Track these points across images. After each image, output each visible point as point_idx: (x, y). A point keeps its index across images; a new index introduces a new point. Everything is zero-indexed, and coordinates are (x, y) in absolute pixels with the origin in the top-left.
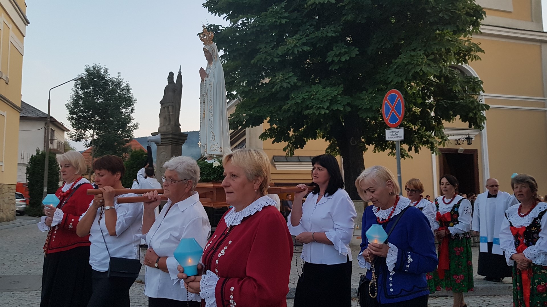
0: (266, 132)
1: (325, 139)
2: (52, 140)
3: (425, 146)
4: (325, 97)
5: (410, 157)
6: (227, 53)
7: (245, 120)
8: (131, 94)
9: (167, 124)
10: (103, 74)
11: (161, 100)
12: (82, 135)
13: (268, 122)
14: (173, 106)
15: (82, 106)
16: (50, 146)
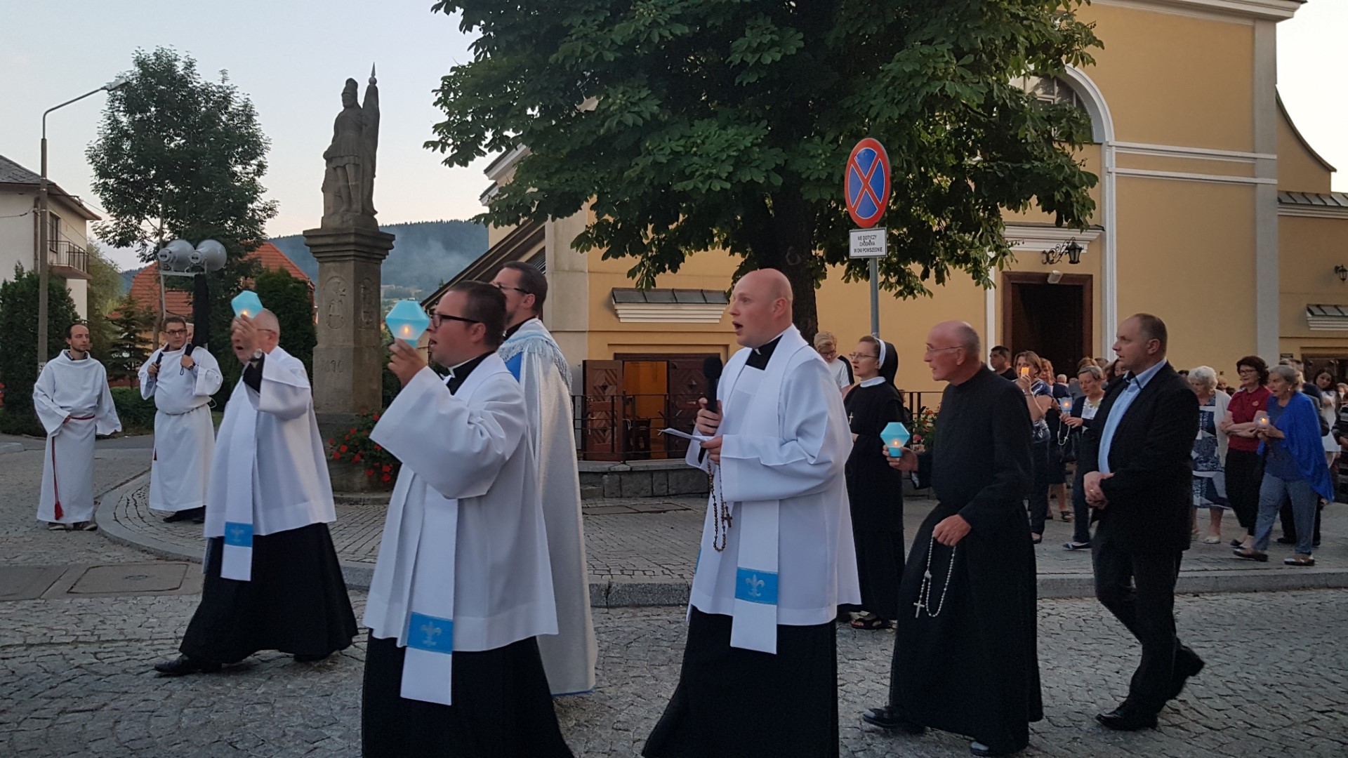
0: (588, 232)
1: (728, 249)
2: (55, 242)
3: (961, 267)
4: (723, 150)
5: (927, 294)
6: (492, 34)
7: (537, 203)
8: (257, 127)
9: (344, 207)
10: (182, 73)
11: (326, 149)
12: (133, 231)
13: (592, 208)
14: (356, 165)
15: (129, 157)
16: (51, 258)
